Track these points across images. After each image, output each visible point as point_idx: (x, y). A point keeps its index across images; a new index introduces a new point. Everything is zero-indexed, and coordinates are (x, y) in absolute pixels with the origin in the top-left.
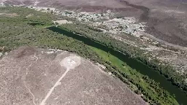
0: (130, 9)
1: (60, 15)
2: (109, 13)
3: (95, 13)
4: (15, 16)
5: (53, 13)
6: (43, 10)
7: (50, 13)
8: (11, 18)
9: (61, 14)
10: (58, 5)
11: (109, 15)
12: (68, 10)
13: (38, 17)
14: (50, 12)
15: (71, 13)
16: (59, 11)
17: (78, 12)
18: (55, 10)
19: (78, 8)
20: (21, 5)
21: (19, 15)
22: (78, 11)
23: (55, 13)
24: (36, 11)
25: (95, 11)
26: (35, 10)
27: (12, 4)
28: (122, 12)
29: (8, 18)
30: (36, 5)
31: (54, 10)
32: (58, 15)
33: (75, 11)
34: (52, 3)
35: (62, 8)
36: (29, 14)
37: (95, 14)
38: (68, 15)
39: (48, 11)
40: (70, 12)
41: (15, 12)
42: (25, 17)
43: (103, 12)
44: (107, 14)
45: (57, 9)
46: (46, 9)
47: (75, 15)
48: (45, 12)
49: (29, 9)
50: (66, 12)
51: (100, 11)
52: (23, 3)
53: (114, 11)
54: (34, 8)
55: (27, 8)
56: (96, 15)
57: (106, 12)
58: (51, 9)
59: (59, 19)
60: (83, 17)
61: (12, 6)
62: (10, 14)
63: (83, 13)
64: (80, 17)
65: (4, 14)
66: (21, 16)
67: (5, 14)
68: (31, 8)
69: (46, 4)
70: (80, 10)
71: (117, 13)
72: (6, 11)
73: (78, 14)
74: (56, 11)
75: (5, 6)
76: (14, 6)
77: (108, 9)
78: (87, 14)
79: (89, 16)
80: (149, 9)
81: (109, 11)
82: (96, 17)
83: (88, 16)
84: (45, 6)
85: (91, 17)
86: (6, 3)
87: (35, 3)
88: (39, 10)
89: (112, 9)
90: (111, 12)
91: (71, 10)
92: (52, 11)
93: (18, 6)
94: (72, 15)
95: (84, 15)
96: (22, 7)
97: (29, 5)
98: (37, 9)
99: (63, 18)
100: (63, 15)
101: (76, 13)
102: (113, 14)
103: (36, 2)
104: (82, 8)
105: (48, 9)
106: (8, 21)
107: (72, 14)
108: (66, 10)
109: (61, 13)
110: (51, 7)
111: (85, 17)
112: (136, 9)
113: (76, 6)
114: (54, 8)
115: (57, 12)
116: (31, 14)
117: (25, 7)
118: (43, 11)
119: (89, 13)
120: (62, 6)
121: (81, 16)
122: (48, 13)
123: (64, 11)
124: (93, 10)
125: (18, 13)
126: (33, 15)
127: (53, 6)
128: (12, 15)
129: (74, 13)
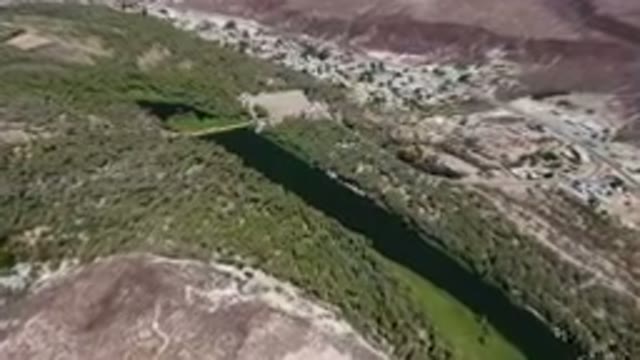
0: (599, 50)
1: (277, 62)
2: (496, 62)
3: (428, 63)
4: (93, 57)
5: (248, 51)
6: (208, 26)
7: (237, 49)
8: (77, 68)
9: (283, 56)
11: (494, 76)
12: (311, 34)
13: (187, 65)
14: (234, 41)
15: (323, 56)
16: (274, 40)
17: (356, 50)
18: (260, 32)
19: (355, 30)
21: (109, 53)
22: (353, 42)
23: (257, 50)
24: (181, 33)
25: (432, 49)
26: (177, 25)
28: (557, 59)
29: (64, 65)
31: (252, 32)
32: (270, 60)
33: (340, 45)
35: (288, 24)
36: (148, 45)
37: (430, 68)
38: (313, 64)
39: (226, 33)
40: (322, 44)
41: (94, 33)
42: (134, 65)
43: (471, 57)
44: (486, 69)
45: (267, 29)
46: (220, 21)
47: (342, 67)
48: (217, 42)
49: (154, 19)
50: (303, 44)
51: (452, 52)
53: (522, 52)
54: (172, 14)
55: (145, 13)
56: (437, 72)
57: (481, 60)
58: (241, 25)
59: (270, 82)
60: (379, 78)
62: (75, 44)
63: (378, 55)
64: (361, 79)
65: (53, 45)
66: (115, 60)
67: (57, 39)
68: (161, 16)
70: (366, 38)
71: (536, 67)
72: (59, 24)
73: (358, 59)
74: (260, 38)
77: (494, 40)
78: (395, 61)
79: (405, 78)
81: (495, 54)
82: (436, 82)
83: (398, 75)
84: (220, 10)
85: (411, 80)
88: (190, 27)
89: (510, 45)
90: (508, 58)
91: (328, 38)
92: (246, 34)
94: (328, 68)
95: (380, 67)
98: (184, 24)
99: (290, 80)
100: (288, 62)
101: (347, 53)
102: (515, 69)
104: (374, 30)
105: (231, 25)
106: (65, 82)
107: (330, 61)
108: (305, 37)
109: (282, 50)
110: (240, 14)
111: (384, 78)
112: (627, 45)
113: (348, 17)
114: (253, 23)
115: (264, 43)
116: (161, 50)
117: (138, 10)
118: (204, 35)
119: (404, 56)
120: (289, 14)
121: (367, 77)
122: (227, 45)
123: (295, 40)
124: (424, 43)
125: (108, 40)
126: (167, 52)
127: (249, 11)
128: (82, 48)
129: (336, 52)
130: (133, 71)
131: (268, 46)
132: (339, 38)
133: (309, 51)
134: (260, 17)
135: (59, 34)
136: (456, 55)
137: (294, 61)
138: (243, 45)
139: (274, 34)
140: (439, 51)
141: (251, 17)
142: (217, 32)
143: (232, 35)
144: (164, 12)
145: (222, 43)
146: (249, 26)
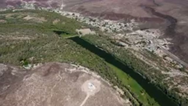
1: (84, 22)
2: (133, 22)
3: (118, 22)
4: (43, 21)
5: (77, 20)
6: (68, 15)
7: (75, 20)
8: (40, 24)
9: (85, 21)
10: (83, 10)
11: (132, 25)
13: (64, 23)
14: (74, 18)
15: (94, 21)
17: (102, 20)
18: (80, 16)
19: (102, 15)
20: (48, 8)
21: (46, 21)
22: (101, 18)
23: (79, 20)
24: (62, 16)
26: (61, 14)
27: (40, 7)
28: (146, 22)
29: (37, 23)
30: (61, 8)
31: (78, 16)
32: (82, 22)
34: (77, 8)
35: (86, 14)
36: (55, 19)
37: (118, 24)
38: (92, 23)
39: (72, 16)
40: (94, 19)
43: (127, 21)
44: (131, 24)
45: (82, 15)
46: (71, 14)
47: (99, 23)
48: (70, 18)
49: (56, 13)
50: (90, 18)
51: (123, 20)
52: (50, 6)
53: (139, 20)
54: (60, 12)
55: (54, 12)
56: (120, 25)
57: (129, 22)
58: (76, 14)
59: (82, 27)
60: (107, 26)
61: (40, 9)
62: (39, 18)
63: (107, 21)
64: (103, 26)
66: (48, 22)
67: (34, 18)
68: (58, 12)
69: (71, 8)
70: (104, 17)
71: (141, 24)
72: (35, 14)
73: (102, 22)
74: (80, 17)
75: (34, 9)
76: (43, 8)
77: (132, 18)
78: (110, 22)
79: (113, 26)
80: (176, 21)
81: (133, 21)
82: (119, 27)
83: (111, 25)
84: (71, 11)
85: (114, 26)
86: (35, 5)
87: (62, 7)
88: (64, 15)
89: (136, 19)
90: (136, 21)
91: (96, 17)
92: (77, 16)
93: (46, 9)
94: (95, 24)
95: (107, 23)
96: (49, 10)
97: (56, 9)
99: (87, 26)
100: (86, 22)
101: (100, 20)
102: (137, 24)
103: (63, 5)
104: (106, 15)
105: (73, 14)
106: (37, 27)
107: (96, 22)
108: (90, 17)
109: (85, 20)
110: (76, 12)
111: (108, 26)
113: (100, 12)
116: (58, 20)
117: (52, 11)
118: (67, 17)
119: (112, 21)
120: (86, 12)
121: (104, 26)
122: (73, 19)
123: (88, 17)
124: (117, 18)
125: (46, 18)
126: (59, 20)
127: (78, 11)
128: (40, 19)
129: (97, 20)
130: (52, 24)
131: (82, 19)
132: (98, 17)
133: (91, 20)
134: (80, 12)
135: (35, 16)
136: (124, 21)
137: (87, 22)
138: (76, 19)
139: (83, 16)
140: (120, 20)
141: (78, 12)
142: (70, 16)
143: (74, 17)
144: (58, 11)
145: (72, 18)
146: (77, 14)
